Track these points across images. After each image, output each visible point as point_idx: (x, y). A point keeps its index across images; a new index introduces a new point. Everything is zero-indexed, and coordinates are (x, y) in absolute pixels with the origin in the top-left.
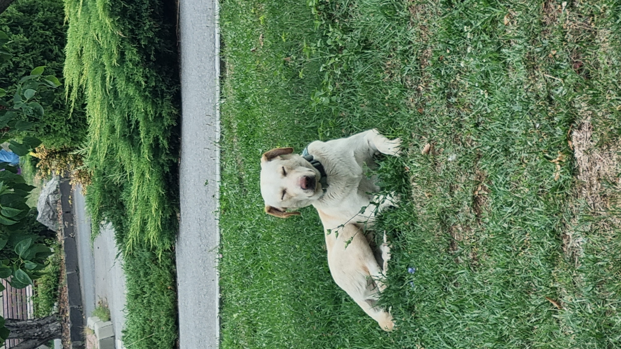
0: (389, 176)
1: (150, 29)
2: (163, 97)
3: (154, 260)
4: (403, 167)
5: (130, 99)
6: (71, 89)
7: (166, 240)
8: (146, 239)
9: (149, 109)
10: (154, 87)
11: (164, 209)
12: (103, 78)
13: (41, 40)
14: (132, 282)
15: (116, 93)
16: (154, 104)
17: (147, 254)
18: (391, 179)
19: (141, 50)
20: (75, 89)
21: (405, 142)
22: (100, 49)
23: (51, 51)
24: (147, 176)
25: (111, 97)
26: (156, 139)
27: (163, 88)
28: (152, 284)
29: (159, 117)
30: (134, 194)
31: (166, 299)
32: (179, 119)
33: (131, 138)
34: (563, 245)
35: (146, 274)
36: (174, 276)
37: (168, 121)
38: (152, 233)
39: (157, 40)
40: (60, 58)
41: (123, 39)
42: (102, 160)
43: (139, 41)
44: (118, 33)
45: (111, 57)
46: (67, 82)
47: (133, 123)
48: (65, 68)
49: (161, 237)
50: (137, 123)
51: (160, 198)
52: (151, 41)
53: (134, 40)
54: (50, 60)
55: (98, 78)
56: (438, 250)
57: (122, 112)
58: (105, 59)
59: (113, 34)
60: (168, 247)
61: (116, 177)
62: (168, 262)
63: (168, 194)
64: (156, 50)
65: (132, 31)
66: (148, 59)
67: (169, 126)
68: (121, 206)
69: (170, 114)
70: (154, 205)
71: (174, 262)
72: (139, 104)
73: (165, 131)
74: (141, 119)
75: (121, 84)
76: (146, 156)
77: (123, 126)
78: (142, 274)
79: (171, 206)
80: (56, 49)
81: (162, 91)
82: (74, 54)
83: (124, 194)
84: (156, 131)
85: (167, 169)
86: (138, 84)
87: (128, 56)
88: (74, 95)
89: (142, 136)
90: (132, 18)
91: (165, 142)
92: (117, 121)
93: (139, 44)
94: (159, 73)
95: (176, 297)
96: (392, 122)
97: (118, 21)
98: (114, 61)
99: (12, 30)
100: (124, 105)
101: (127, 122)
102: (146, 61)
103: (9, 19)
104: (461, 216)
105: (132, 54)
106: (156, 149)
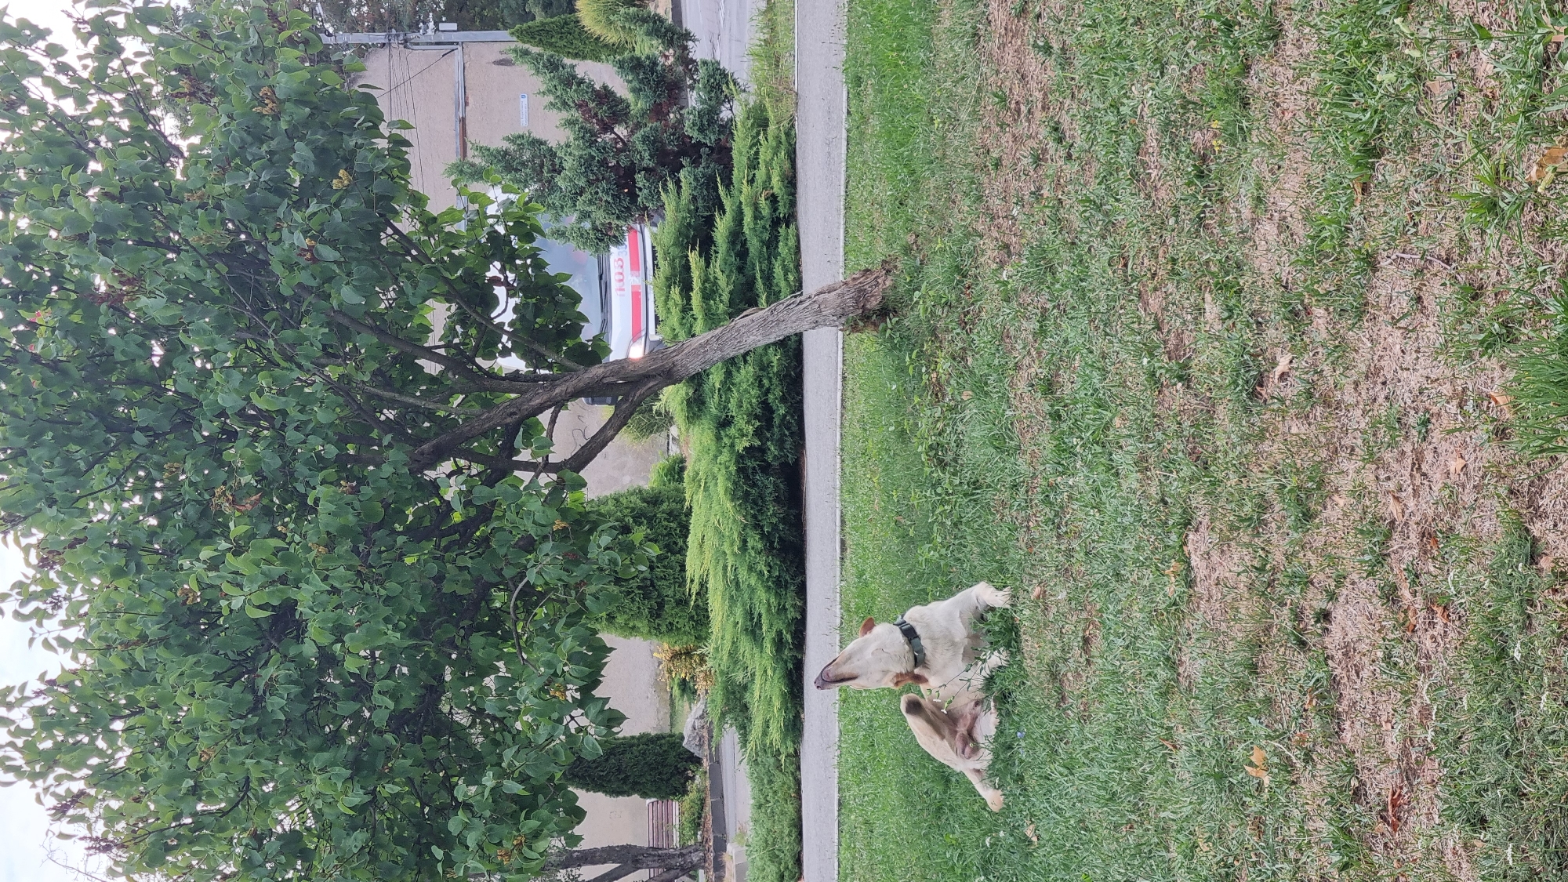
0: (997, 629)
1: (774, 514)
2: (786, 588)
3: (778, 767)
4: (1013, 618)
5: (753, 590)
6: (692, 581)
7: (789, 743)
8: (768, 742)
9: (772, 600)
10: (779, 577)
11: (787, 709)
12: (725, 568)
13: (665, 532)
14: (756, 790)
15: (737, 583)
16: (777, 595)
17: (772, 760)
18: (1000, 632)
19: (763, 536)
20: (696, 581)
21: (1015, 589)
22: (721, 536)
23: (675, 543)
24: (769, 672)
25: (733, 588)
26: (780, 633)
27: (787, 578)
28: (775, 792)
29: (782, 609)
30: (757, 694)
31: (790, 808)
32: (803, 611)
33: (753, 633)
34: (1179, 674)
35: (770, 782)
36: (798, 783)
37: (792, 614)
38: (775, 735)
39: (781, 526)
40: (682, 551)
41: (745, 525)
42: (725, 658)
43: (762, 528)
44: (740, 518)
45: (732, 545)
46: (688, 574)
47: (756, 616)
48: (688, 559)
49: (784, 741)
50: (760, 615)
51: (783, 695)
52: (774, 527)
53: (757, 526)
54: (674, 553)
55: (720, 567)
56: (1048, 707)
57: (744, 605)
58: (726, 548)
59: (735, 520)
60: (791, 750)
61: (739, 677)
62: (792, 768)
63: (791, 692)
64: (780, 537)
65: (754, 517)
66: (772, 547)
67: (793, 620)
68: (745, 708)
69: (794, 606)
70: (777, 703)
71: (799, 768)
72: (762, 594)
73: (789, 625)
74: (763, 612)
75: (743, 573)
76: (768, 651)
77: (745, 619)
78: (765, 781)
79: (795, 706)
80: (680, 542)
81: (786, 581)
82: (696, 544)
83: (747, 695)
84: (780, 625)
85: (790, 666)
86: (761, 573)
87: (750, 543)
88: (695, 588)
89: (764, 628)
90: (755, 502)
91: (789, 637)
92: (739, 611)
93: (762, 530)
94: (783, 562)
95: (801, 806)
96: (1002, 570)
97: (740, 505)
98: (736, 549)
99: (634, 521)
100: (746, 596)
101: (749, 614)
102: (770, 549)
103: (633, 510)
104: (1072, 664)
105: (754, 541)
106: (779, 643)
